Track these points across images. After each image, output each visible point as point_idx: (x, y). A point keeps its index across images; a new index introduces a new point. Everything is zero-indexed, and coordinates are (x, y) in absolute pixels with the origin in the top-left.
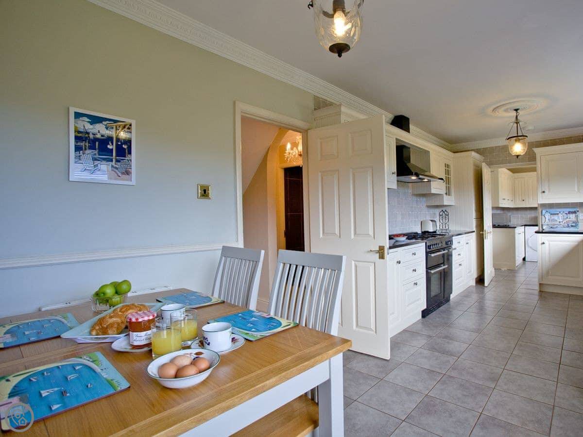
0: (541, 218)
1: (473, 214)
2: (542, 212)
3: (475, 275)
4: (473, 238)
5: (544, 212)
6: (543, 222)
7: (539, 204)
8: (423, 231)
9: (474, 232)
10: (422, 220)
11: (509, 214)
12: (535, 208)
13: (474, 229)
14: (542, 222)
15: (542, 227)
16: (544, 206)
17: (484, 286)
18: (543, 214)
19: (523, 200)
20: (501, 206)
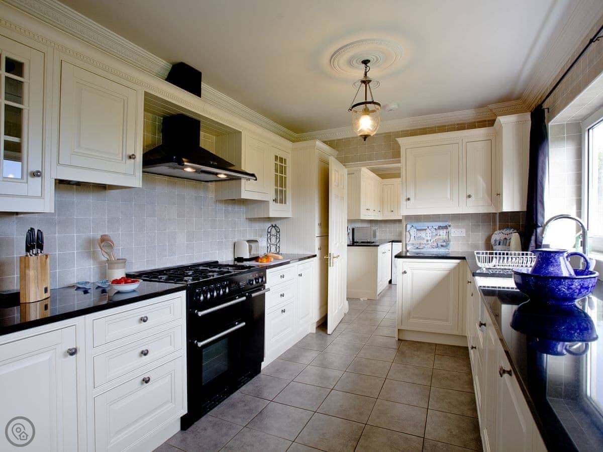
0: (405, 235)
1: (317, 231)
2: (406, 226)
3: (315, 317)
4: (314, 265)
5: (409, 226)
6: (408, 240)
7: (403, 216)
8: (236, 257)
9: (315, 256)
10: (236, 240)
11: (375, 227)
12: (400, 221)
13: (317, 252)
14: (406, 241)
15: (406, 248)
16: (409, 218)
17: (327, 334)
18: (408, 230)
19: (392, 211)
20: (362, 218)
